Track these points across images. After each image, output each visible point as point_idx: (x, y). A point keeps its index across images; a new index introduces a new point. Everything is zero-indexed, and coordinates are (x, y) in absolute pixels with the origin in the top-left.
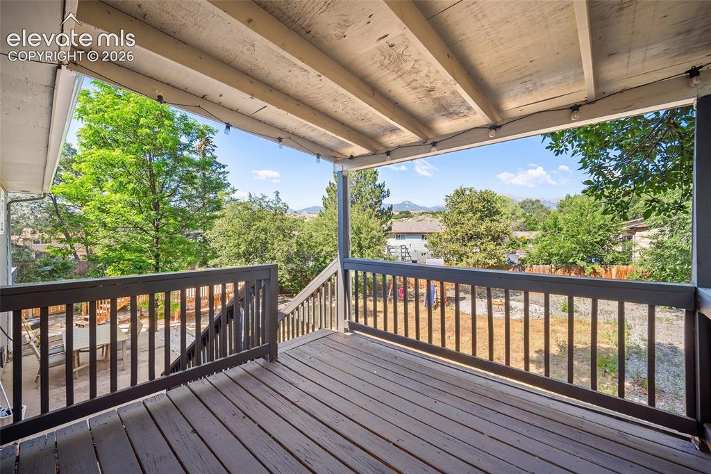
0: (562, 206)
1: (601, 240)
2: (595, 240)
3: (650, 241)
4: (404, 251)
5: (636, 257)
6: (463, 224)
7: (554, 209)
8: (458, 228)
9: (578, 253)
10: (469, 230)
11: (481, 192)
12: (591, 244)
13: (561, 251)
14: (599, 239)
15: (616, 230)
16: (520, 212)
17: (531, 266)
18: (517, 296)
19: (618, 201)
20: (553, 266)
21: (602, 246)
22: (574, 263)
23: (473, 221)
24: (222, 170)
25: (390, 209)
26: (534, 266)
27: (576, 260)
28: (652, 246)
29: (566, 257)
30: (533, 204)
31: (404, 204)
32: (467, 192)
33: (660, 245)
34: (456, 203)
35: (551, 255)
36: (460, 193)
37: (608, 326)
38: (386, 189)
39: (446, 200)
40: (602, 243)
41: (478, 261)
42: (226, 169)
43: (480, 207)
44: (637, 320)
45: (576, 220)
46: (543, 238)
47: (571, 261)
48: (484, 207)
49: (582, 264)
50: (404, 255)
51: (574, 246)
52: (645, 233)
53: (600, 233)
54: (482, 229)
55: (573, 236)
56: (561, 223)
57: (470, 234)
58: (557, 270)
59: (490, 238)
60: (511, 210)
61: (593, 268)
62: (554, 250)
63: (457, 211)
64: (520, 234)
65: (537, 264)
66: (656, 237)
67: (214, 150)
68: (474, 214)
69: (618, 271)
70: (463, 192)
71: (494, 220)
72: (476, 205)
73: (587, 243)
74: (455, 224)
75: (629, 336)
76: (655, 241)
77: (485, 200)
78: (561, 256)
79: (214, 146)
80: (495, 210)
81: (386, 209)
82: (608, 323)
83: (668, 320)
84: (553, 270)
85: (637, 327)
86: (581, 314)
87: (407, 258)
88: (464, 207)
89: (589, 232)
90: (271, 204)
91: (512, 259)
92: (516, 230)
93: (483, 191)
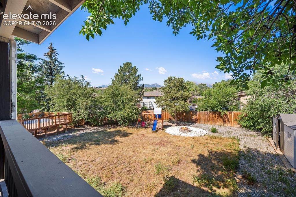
0: (214, 86)
1: (228, 100)
2: (225, 100)
3: (247, 101)
4: (150, 104)
5: (241, 108)
6: (171, 93)
7: (211, 87)
8: (168, 94)
9: (219, 106)
10: (173, 95)
11: (179, 78)
12: (224, 102)
13: (212, 105)
14: (227, 100)
15: (234, 96)
16: (198, 88)
17: (200, 111)
18: (194, 124)
19: (242, 74)
20: (208, 111)
21: (228, 103)
22: (217, 110)
23: (175, 92)
24: (61, 65)
25: (143, 86)
26: (201, 111)
27: (218, 109)
28: (248, 103)
29: (214, 108)
30: (203, 85)
31: (154, 85)
32: (173, 79)
33: (252, 103)
34: (168, 83)
35: (208, 107)
36: (170, 79)
37: (231, 139)
38: (141, 77)
39: (164, 82)
40: (228, 102)
41: (177, 109)
42: (63, 65)
43: (178, 85)
44: (242, 136)
45: (218, 92)
46: (205, 99)
47: (216, 109)
48: (180, 85)
49: (220, 110)
50: (150, 105)
51: (217, 103)
52: (245, 97)
53: (228, 97)
54: (179, 95)
55: (217, 99)
56: (212, 93)
57: (174, 97)
58: (210, 113)
59: (182, 99)
60: (195, 88)
61: (224, 113)
62: (209, 105)
63: (169, 87)
64: (198, 97)
65: (202, 110)
66: (250, 99)
67: (56, 56)
68: (176, 88)
69: (234, 114)
70: (171, 78)
71: (184, 91)
72: (176, 84)
73: (222, 102)
74: (167, 93)
75: (239, 145)
76: (249, 101)
77: (180, 82)
78: (212, 107)
79: (57, 54)
80: (185, 87)
81: (141, 86)
82: (230, 138)
83: (254, 136)
84: (208, 113)
85: (242, 140)
86: (219, 133)
87: (152, 107)
88: (172, 85)
89: (223, 97)
90: (80, 82)
91: (193, 108)
92: (197, 96)
93: (180, 78)
